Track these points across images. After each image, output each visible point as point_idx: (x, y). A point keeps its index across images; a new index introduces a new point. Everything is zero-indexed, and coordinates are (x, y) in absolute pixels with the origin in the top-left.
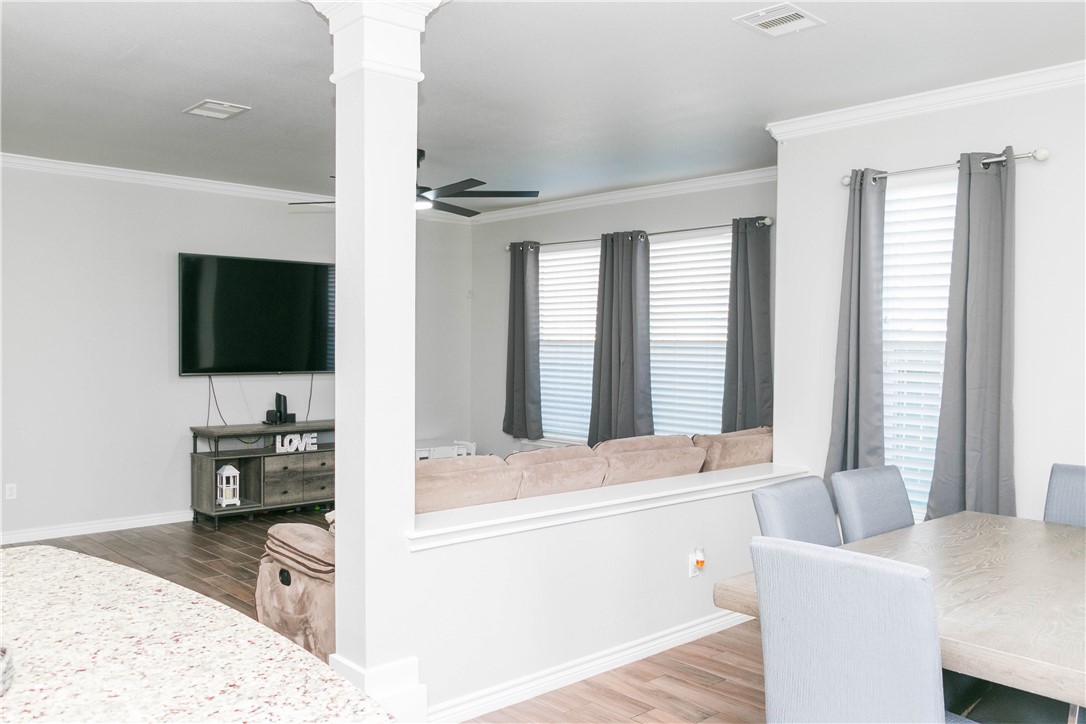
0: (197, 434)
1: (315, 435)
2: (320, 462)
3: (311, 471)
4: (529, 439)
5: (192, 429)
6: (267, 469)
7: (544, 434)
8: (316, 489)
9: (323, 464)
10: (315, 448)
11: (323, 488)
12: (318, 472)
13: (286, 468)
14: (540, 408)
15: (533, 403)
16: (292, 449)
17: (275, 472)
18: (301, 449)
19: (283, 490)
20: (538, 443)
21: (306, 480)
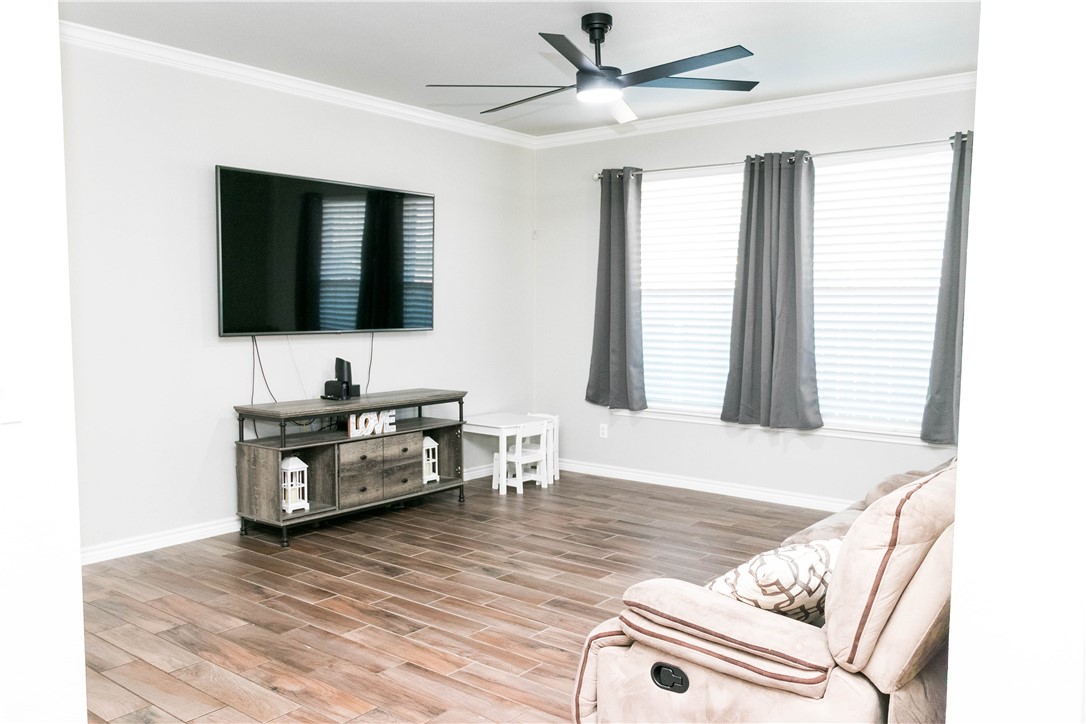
0: (245, 416)
1: (393, 412)
2: (401, 448)
3: (391, 460)
4: (632, 409)
5: (237, 409)
6: (342, 461)
7: (648, 404)
8: (397, 483)
9: (405, 450)
10: (393, 429)
11: (405, 481)
12: (399, 460)
13: (364, 458)
14: (643, 373)
15: (635, 366)
16: (367, 433)
17: (353, 464)
18: (378, 432)
19: (361, 487)
20: (643, 414)
21: (386, 471)
